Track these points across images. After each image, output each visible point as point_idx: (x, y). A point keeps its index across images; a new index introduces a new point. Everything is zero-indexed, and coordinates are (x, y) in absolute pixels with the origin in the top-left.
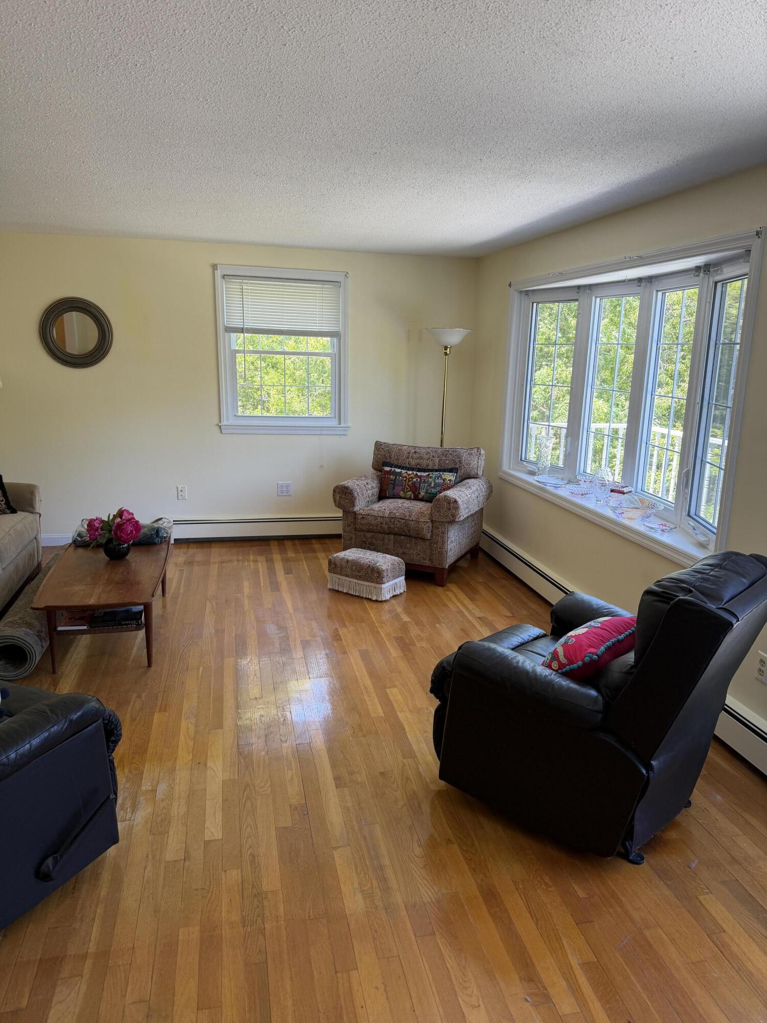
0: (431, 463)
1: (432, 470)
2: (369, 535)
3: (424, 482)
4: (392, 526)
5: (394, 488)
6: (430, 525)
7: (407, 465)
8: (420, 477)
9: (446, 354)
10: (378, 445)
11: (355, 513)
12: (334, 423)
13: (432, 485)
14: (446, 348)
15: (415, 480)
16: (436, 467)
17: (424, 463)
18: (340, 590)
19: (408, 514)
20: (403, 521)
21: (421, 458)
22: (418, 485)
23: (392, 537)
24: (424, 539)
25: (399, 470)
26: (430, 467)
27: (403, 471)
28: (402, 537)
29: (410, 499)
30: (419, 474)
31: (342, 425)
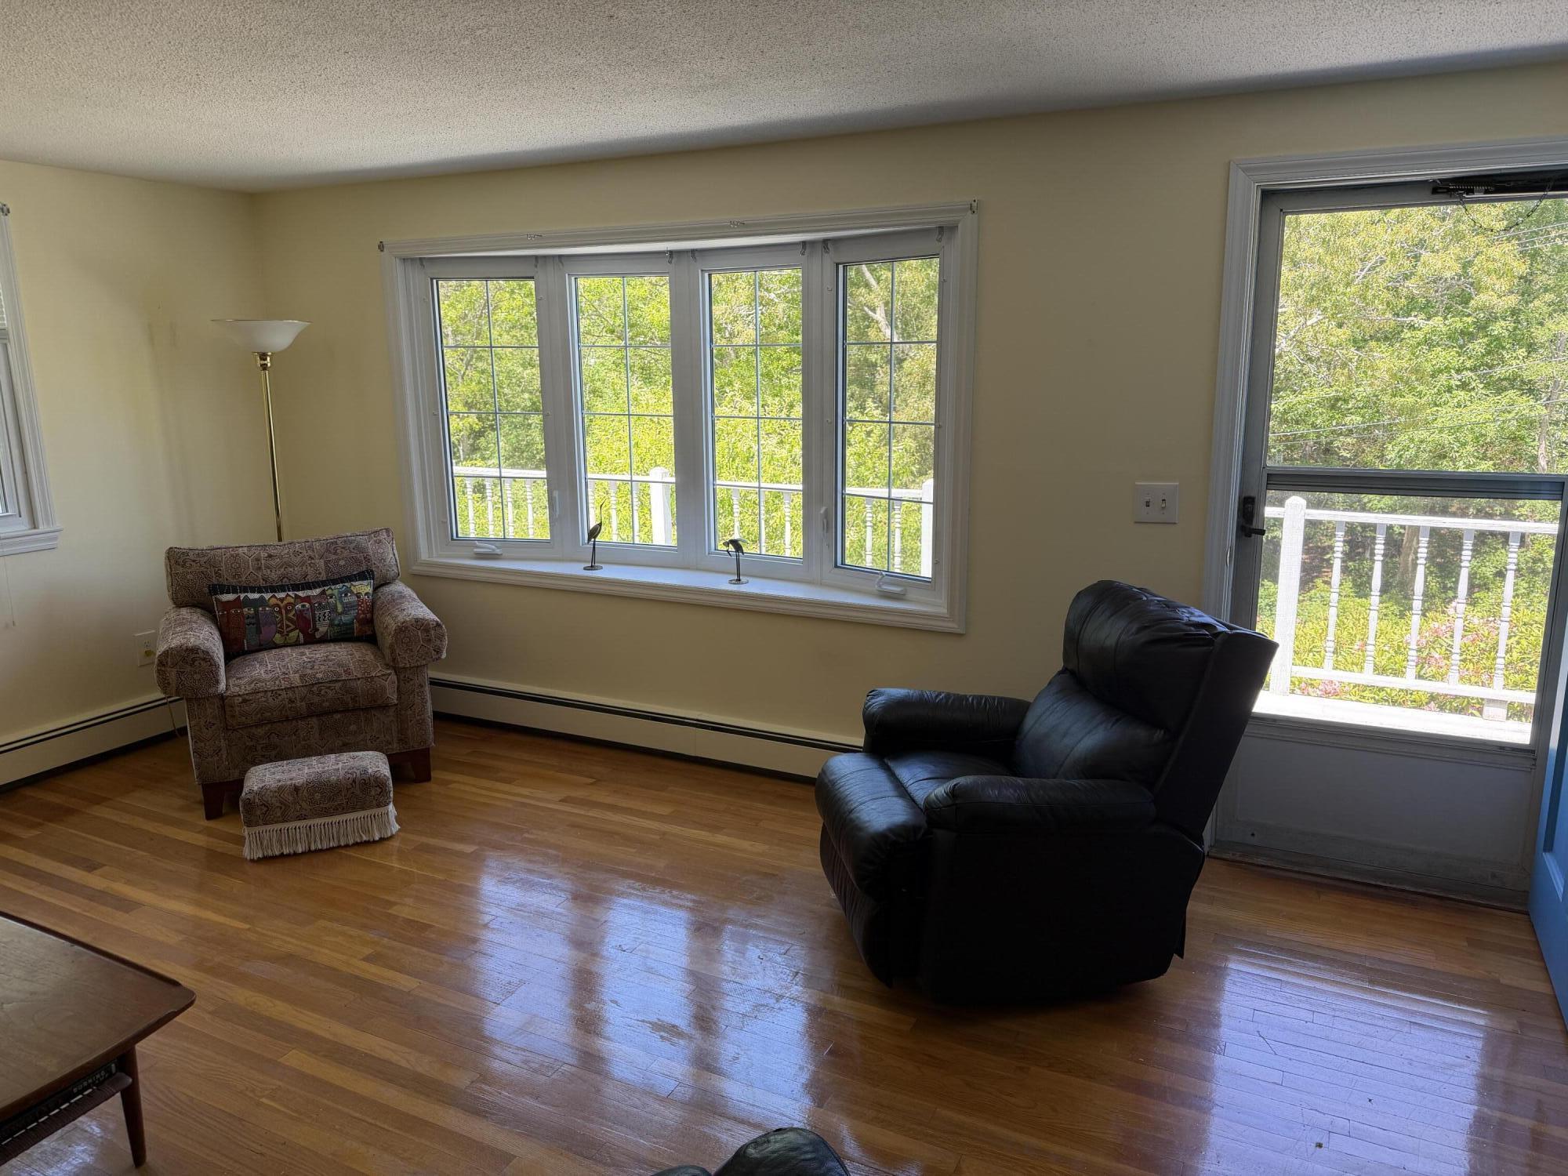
0: (310, 571)
2: (260, 731)
3: (321, 607)
4: (316, 699)
5: (259, 631)
6: (394, 678)
7: (262, 583)
8: (307, 599)
9: (264, 367)
10: (176, 559)
11: (222, 697)
12: (22, 526)
13: (340, 609)
14: (263, 356)
15: (299, 606)
16: (323, 577)
17: (296, 574)
18: (286, 851)
19: (340, 670)
20: (340, 684)
21: (288, 565)
22: (309, 615)
23: (314, 721)
24: (385, 707)
25: (256, 596)
26: (310, 578)
27: (267, 596)
28: (337, 716)
30: (301, 594)
31: (42, 528)
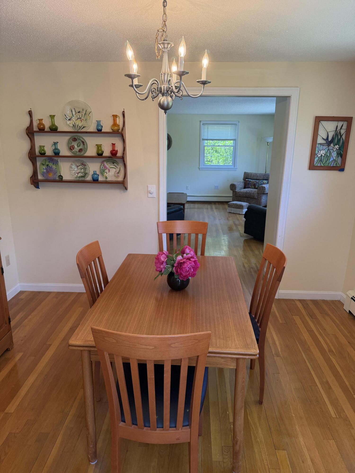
0: (260, 178)
1: (260, 180)
2: (240, 198)
3: (258, 183)
4: (246, 195)
5: (248, 185)
6: (257, 195)
7: (253, 179)
8: (256, 182)
9: (268, 145)
10: (245, 173)
11: (236, 192)
12: (233, 167)
13: (260, 184)
14: (268, 143)
15: (255, 183)
16: (262, 179)
17: (258, 178)
18: (231, 212)
19: (251, 192)
20: (249, 193)
21: (258, 176)
22: (255, 184)
23: (246, 198)
24: (255, 199)
25: (250, 180)
26: (260, 179)
27: (252, 180)
28: (249, 198)
29: (253, 188)
30: (256, 181)
31: (235, 167)
